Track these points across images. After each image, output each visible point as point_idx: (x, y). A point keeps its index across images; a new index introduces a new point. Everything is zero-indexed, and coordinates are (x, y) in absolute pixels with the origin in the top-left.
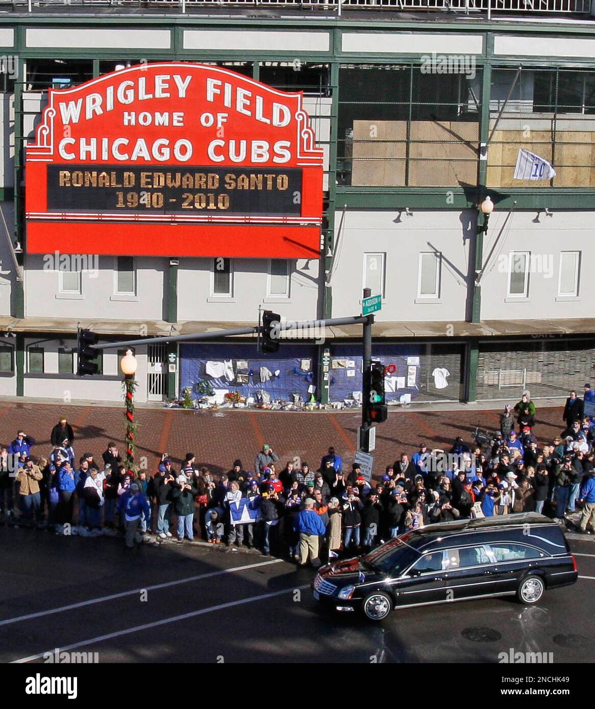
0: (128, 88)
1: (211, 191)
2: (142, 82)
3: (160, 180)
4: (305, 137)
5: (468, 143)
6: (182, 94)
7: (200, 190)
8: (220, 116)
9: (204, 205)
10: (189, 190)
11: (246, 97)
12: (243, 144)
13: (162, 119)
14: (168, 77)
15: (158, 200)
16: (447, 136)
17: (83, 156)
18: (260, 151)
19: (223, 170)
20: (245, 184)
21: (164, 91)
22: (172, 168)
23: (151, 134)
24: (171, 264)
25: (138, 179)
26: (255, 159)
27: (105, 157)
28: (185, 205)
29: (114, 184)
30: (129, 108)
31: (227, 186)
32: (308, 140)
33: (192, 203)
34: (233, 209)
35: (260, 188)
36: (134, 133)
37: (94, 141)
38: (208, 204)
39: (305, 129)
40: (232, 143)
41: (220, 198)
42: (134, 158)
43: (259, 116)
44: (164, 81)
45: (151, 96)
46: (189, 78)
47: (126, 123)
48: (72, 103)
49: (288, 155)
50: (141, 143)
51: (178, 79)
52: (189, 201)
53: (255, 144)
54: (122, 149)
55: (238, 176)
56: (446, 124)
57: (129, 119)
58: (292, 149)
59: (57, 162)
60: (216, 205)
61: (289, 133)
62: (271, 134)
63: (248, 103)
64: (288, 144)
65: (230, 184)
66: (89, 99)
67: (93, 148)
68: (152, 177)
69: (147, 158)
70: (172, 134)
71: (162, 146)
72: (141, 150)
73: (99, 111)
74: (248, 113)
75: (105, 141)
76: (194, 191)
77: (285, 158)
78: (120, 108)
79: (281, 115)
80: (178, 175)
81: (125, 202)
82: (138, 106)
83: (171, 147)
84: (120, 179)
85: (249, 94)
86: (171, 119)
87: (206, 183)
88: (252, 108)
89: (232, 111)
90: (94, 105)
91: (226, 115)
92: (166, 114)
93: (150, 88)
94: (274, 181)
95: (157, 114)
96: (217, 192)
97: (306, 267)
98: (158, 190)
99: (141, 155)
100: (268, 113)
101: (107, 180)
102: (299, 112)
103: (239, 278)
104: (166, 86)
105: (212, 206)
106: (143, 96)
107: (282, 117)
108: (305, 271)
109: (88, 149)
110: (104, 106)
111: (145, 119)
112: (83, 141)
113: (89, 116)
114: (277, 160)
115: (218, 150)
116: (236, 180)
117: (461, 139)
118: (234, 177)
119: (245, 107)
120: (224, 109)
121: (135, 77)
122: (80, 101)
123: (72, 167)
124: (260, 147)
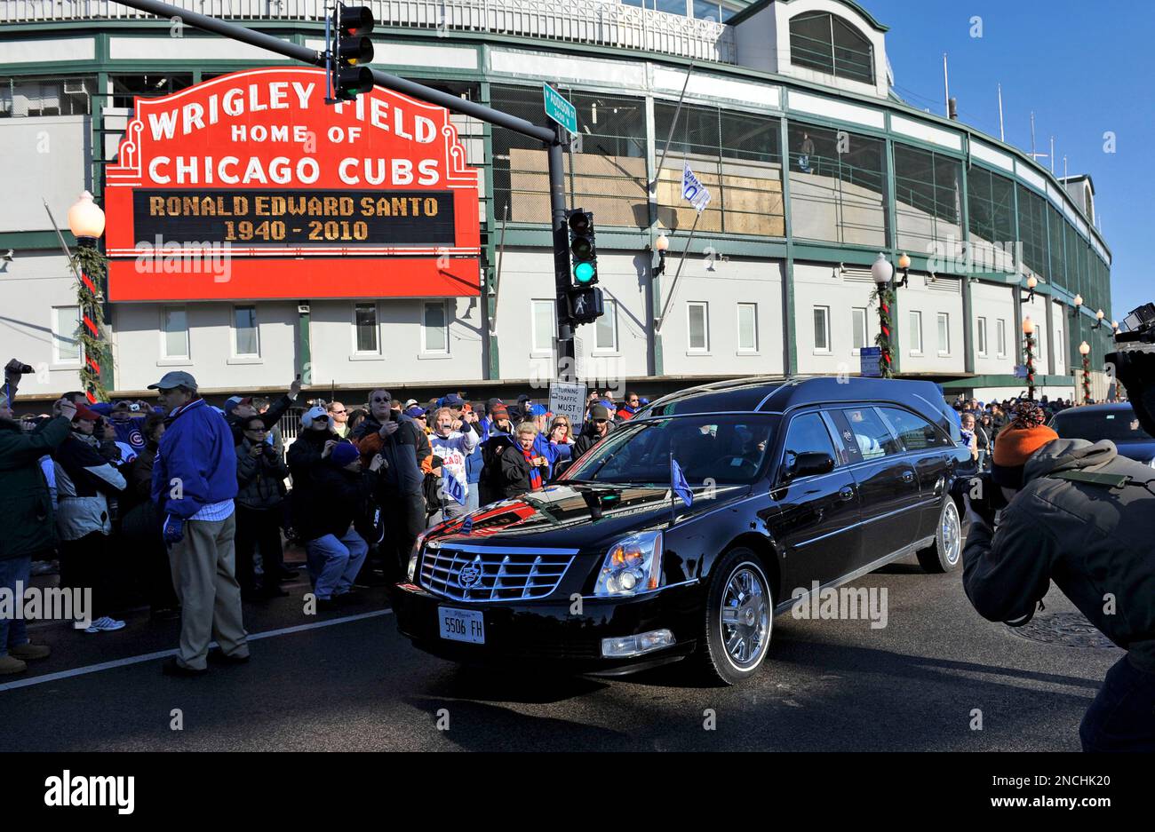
0: (236, 97)
1: (345, 218)
2: (253, 89)
3: (280, 207)
4: (455, 155)
5: (637, 180)
6: (304, 104)
7: (331, 218)
8: (351, 130)
9: (336, 235)
10: (316, 218)
11: (381, 108)
12: (381, 163)
13: (280, 134)
14: (285, 85)
15: (277, 230)
16: (613, 171)
17: (181, 179)
18: (402, 171)
19: (357, 194)
20: (384, 208)
21: (281, 100)
22: (294, 193)
23: (268, 151)
24: (300, 311)
25: (252, 206)
26: (396, 181)
27: (209, 179)
28: (312, 236)
29: (221, 212)
30: (238, 121)
31: (364, 212)
32: (459, 158)
33: (322, 233)
34: (371, 240)
35: (404, 213)
36: (245, 150)
37: (194, 160)
38: (341, 234)
39: (454, 146)
40: (368, 163)
41: (356, 226)
42: (246, 180)
43: (399, 130)
44: (281, 90)
45: (264, 107)
46: (311, 86)
47: (235, 138)
48: (165, 116)
49: (436, 176)
50: (255, 162)
51: (298, 86)
52: (316, 231)
53: (396, 163)
54: (230, 170)
55: (376, 201)
56: (612, 158)
57: (239, 133)
58: (440, 169)
59: (148, 186)
60: (351, 234)
61: (435, 150)
62: (415, 152)
63: (385, 115)
64: (434, 163)
65: (367, 210)
66: (187, 110)
67: (193, 169)
68: (269, 203)
69: (263, 180)
70: (293, 151)
71: (281, 166)
72: (254, 171)
73: (200, 125)
74: (386, 127)
75: (209, 161)
76: (323, 219)
77: (432, 180)
78: (226, 121)
79: (424, 130)
80: (303, 200)
81: (237, 233)
82: (248, 119)
83: (293, 166)
84: (229, 206)
85: (385, 105)
86: (291, 133)
87: (338, 208)
88: (390, 121)
89: (366, 124)
90: (193, 116)
91: (359, 129)
92: (285, 128)
93: (264, 97)
94: (421, 206)
95: (274, 128)
96: (352, 220)
97: (467, 316)
98: (278, 218)
99: (255, 176)
100: (409, 127)
101: (210, 207)
102: (446, 126)
103: (388, 331)
104: (284, 95)
105: (346, 236)
106: (255, 106)
107: (426, 133)
108: (465, 320)
109: (187, 171)
110: (206, 118)
111: (258, 133)
112: (180, 160)
113: (187, 130)
114: (422, 181)
115: (351, 171)
116: (374, 206)
117: (629, 176)
118: (371, 201)
119: (382, 120)
120: (357, 123)
121: (244, 84)
122: (175, 113)
123: (165, 193)
124: (402, 167)
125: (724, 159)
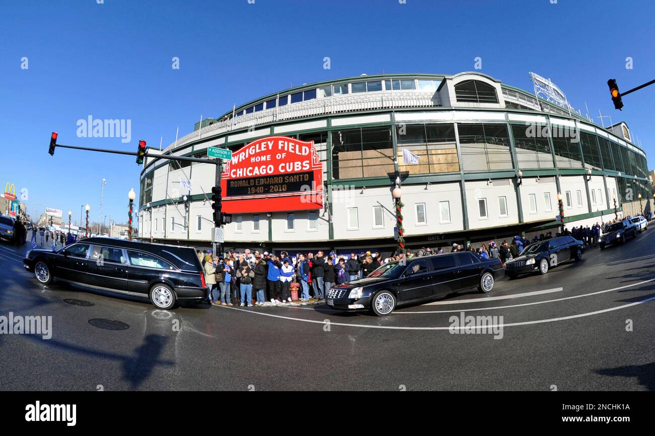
0: (253, 148)
1: (280, 184)
2: (257, 146)
3: (262, 181)
4: (315, 158)
5: (389, 157)
6: (270, 148)
7: (276, 184)
8: (283, 154)
9: (277, 190)
10: (272, 185)
11: (292, 146)
12: (291, 164)
13: (263, 158)
14: (266, 143)
15: (261, 189)
16: (379, 155)
17: (238, 176)
18: (298, 166)
19: (283, 175)
20: (292, 180)
21: (264, 148)
22: (267, 177)
23: (259, 164)
24: (268, 216)
25: (255, 182)
26: (296, 169)
27: (245, 175)
28: (271, 191)
29: (247, 185)
30: (253, 156)
31: (286, 181)
32: (316, 159)
33: (273, 190)
34: (287, 191)
35: (298, 181)
36: (255, 165)
37: (241, 169)
38: (279, 189)
39: (315, 155)
40: (288, 164)
41: (283, 186)
42: (254, 174)
43: (297, 152)
44: (264, 144)
45: (260, 150)
46: (273, 142)
47: (252, 161)
48: (236, 157)
49: (308, 166)
50: (256, 168)
51: (269, 142)
52: (272, 189)
53: (296, 163)
54: (250, 171)
55: (289, 177)
56: (379, 150)
57: (253, 160)
58: (310, 164)
59: (231, 178)
60: (282, 189)
61: (308, 157)
62: (302, 159)
63: (293, 148)
64: (308, 162)
65: (287, 180)
66: (241, 154)
67: (241, 172)
68: (259, 181)
69: (258, 174)
70: (266, 163)
71: (263, 168)
72: (256, 171)
73: (244, 159)
74: (293, 152)
75: (245, 169)
76: (274, 185)
77: (307, 168)
78: (250, 156)
79: (305, 151)
80: (268, 179)
81: (251, 191)
82: (256, 155)
83: (266, 168)
84: (249, 183)
85: (293, 144)
86: (266, 158)
87: (278, 181)
88: (294, 150)
89: (288, 152)
90: (242, 156)
91: (285, 154)
92: (265, 156)
93: (260, 148)
94: (303, 177)
95: (262, 157)
96: (282, 184)
97: (323, 216)
98: (262, 186)
99: (257, 173)
100: (300, 151)
101: (245, 184)
102: (312, 148)
103: (297, 222)
104: (265, 146)
105: (280, 190)
106: (258, 151)
107: (306, 152)
108: (323, 217)
109: (240, 173)
110: (245, 156)
111: (258, 159)
112: (238, 170)
113: (240, 160)
114: (304, 169)
115: (283, 168)
116: (289, 179)
117: (386, 156)
118: (288, 177)
119: (292, 149)
120: (285, 152)
121: (255, 144)
122: (238, 156)
123: (234, 180)
124: (298, 164)
125: (428, 144)
